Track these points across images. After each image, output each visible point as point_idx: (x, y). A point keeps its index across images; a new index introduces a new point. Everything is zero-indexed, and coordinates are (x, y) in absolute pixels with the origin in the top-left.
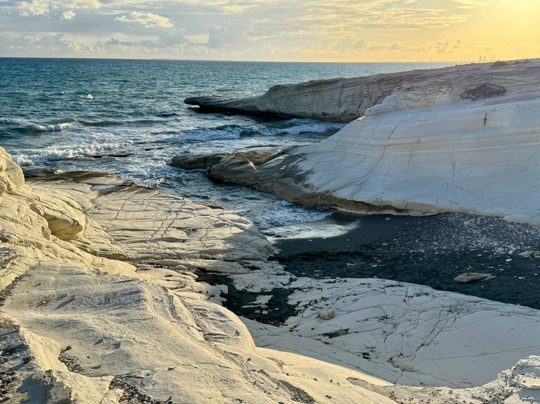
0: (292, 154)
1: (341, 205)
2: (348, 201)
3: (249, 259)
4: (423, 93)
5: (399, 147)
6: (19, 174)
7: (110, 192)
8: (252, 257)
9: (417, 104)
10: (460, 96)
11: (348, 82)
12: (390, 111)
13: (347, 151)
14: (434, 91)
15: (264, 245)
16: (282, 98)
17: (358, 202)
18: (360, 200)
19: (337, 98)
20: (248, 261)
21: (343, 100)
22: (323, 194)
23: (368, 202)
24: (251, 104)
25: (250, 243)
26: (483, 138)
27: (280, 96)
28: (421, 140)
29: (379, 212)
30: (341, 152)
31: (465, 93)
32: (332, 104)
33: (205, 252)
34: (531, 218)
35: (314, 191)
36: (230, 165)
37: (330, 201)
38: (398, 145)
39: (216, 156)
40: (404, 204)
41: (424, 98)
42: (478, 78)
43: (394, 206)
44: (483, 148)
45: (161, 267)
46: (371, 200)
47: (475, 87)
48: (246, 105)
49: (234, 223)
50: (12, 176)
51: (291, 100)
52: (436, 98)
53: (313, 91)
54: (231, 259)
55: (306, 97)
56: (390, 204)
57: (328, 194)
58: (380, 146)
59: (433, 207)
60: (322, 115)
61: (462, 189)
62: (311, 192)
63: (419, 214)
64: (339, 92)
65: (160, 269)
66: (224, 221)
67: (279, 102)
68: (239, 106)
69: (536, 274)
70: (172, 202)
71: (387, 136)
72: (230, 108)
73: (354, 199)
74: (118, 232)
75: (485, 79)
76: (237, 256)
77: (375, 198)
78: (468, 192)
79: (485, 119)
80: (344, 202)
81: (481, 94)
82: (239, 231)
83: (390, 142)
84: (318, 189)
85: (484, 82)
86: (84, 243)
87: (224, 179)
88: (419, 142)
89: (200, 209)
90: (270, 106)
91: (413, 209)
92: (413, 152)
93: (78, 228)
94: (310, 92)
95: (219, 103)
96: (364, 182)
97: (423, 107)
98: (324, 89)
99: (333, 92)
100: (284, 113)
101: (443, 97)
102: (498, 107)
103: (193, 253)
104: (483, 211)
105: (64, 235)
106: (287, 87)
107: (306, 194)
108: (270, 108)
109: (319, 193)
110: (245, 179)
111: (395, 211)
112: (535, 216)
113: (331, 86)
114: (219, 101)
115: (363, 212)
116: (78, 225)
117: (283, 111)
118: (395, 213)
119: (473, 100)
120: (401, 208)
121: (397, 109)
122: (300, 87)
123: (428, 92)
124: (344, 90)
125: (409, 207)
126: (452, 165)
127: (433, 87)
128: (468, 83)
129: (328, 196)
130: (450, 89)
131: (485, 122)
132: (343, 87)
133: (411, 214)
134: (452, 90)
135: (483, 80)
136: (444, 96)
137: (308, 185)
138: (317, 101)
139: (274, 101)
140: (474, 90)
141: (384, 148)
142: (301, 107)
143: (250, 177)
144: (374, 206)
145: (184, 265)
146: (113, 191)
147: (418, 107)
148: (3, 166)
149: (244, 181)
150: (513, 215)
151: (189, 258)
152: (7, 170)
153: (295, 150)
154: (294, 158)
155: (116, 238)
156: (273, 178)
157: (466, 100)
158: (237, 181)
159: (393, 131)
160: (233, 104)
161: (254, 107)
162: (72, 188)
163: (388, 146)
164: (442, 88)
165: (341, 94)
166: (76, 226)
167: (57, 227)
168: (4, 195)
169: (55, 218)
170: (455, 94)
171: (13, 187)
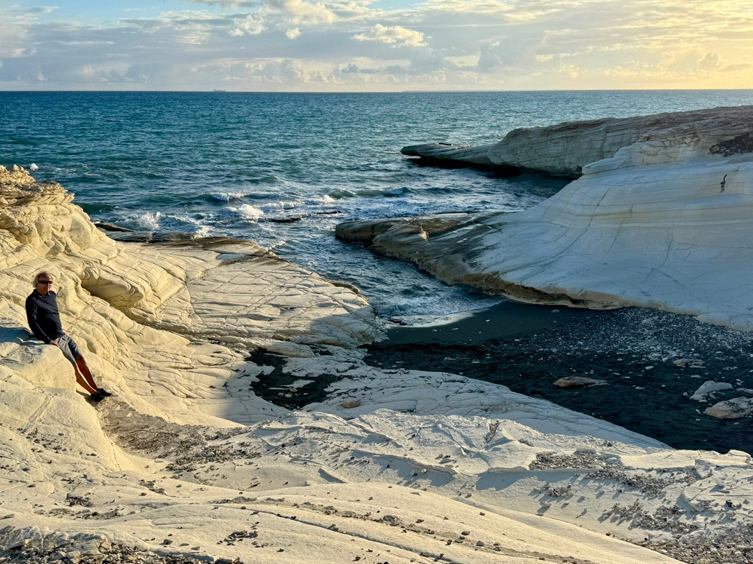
0: (487, 224)
1: (510, 291)
2: (516, 286)
3: (329, 344)
4: (661, 144)
5: (606, 217)
6: (84, 235)
7: (235, 262)
8: (333, 342)
9: (654, 159)
10: (710, 149)
11: (614, 125)
12: (618, 168)
13: (553, 222)
14: (676, 142)
15: (359, 330)
16: (523, 146)
17: (527, 288)
18: (529, 286)
19: (599, 146)
20: (326, 346)
21: (605, 150)
22: (489, 276)
23: (538, 289)
24: (483, 154)
25: (346, 328)
26: (712, 208)
27: (521, 143)
28: (633, 210)
29: (552, 302)
30: (547, 222)
31: (717, 145)
32: (591, 154)
33: (281, 332)
34: (730, 319)
35: (479, 272)
36: (396, 235)
37: (497, 286)
38: (604, 215)
39: (387, 224)
40: (581, 293)
41: (662, 151)
42: (738, 125)
43: (568, 295)
44: (710, 223)
45: (219, 343)
46: (542, 286)
47: (732, 138)
48: (479, 155)
49: (345, 304)
50: (75, 237)
51: (534, 149)
52: (679, 152)
53: (566, 137)
54: (308, 342)
55: (556, 144)
56: (565, 293)
57: (495, 277)
58: (586, 216)
59: (616, 298)
60: (577, 170)
61: (670, 277)
62: (476, 273)
63: (599, 307)
64: (601, 138)
65: (217, 345)
66: (335, 300)
67: (519, 152)
68: (467, 158)
69: (663, 386)
70: (295, 277)
71: (596, 202)
72: (456, 160)
73: (523, 284)
74: (204, 305)
75: (749, 126)
76: (316, 339)
77: (548, 283)
78: (675, 281)
79: (723, 183)
80: (510, 286)
81: (739, 148)
82: (344, 312)
83: (597, 211)
84: (485, 269)
85: (746, 130)
86: (147, 312)
87: (386, 252)
88: (631, 212)
89: (320, 286)
90: (507, 158)
91: (593, 300)
92: (624, 225)
93: (137, 295)
94: (562, 138)
95: (443, 153)
96: (550, 263)
97: (661, 163)
98: (582, 134)
99: (593, 138)
100: (525, 168)
101: (686, 151)
102: (744, 166)
103: (267, 333)
104: (676, 307)
105: (120, 301)
106: (530, 132)
107: (469, 275)
108: (507, 160)
109: (485, 275)
110: (410, 253)
111: (570, 302)
112: (736, 317)
113: (592, 130)
114: (443, 151)
115: (533, 302)
116: (137, 291)
117: (524, 164)
118: (571, 305)
119: (726, 156)
120: (577, 298)
121: (628, 166)
122: (548, 132)
123: (667, 143)
124: (608, 135)
125: (588, 297)
126: (668, 244)
127: (674, 137)
128: (721, 132)
129: (495, 279)
130: (695, 139)
131: (723, 187)
132: (607, 131)
133: (590, 306)
134: (698, 141)
135: (745, 127)
136: (689, 148)
137: (475, 264)
138: (571, 151)
139: (512, 151)
140: (731, 141)
141: (590, 218)
142: (549, 159)
143: (415, 252)
144: (545, 294)
145: (244, 343)
146: (238, 261)
147: (656, 164)
148: (64, 226)
149: (408, 256)
150: (708, 313)
151: (260, 337)
152: (71, 230)
153: (493, 218)
154: (485, 229)
155: (197, 311)
156: (441, 253)
157: (717, 156)
158: (400, 255)
159: (604, 196)
160: (461, 155)
161: (486, 158)
162: (194, 255)
163: (595, 215)
164: (685, 138)
165: (604, 140)
166: (135, 293)
167: (112, 292)
168: (60, 255)
169: (111, 283)
170: (703, 148)
171: (75, 248)
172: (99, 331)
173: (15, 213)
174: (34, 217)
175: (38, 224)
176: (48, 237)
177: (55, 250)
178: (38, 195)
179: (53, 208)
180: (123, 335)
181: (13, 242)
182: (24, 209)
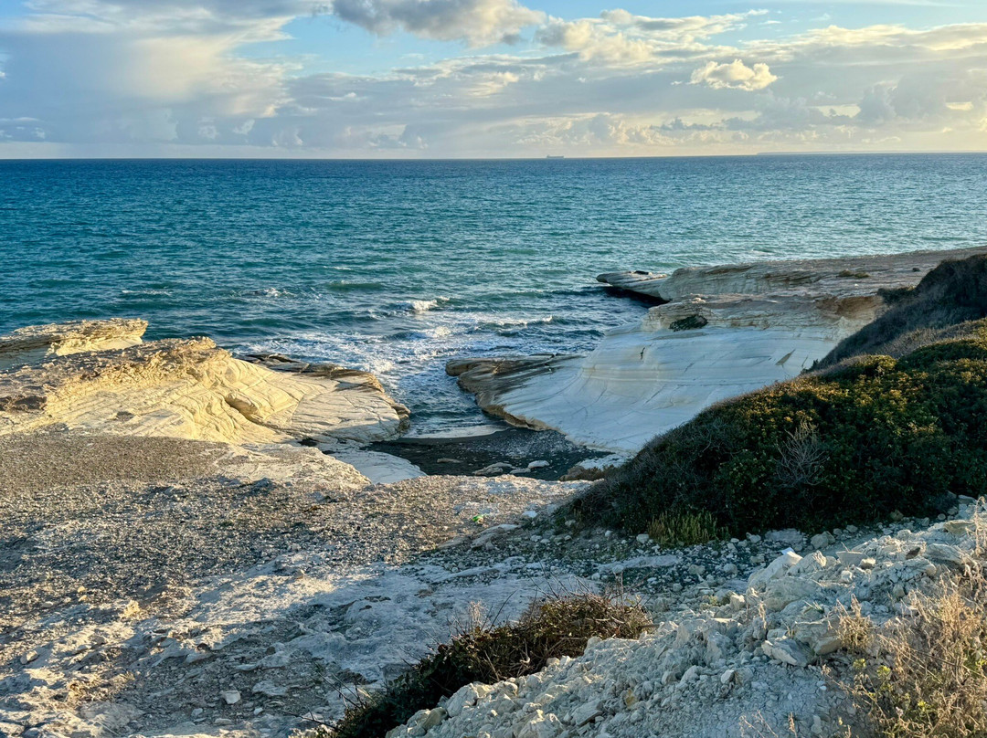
0: (552, 367)
7: (345, 389)
10: (671, 325)
14: (655, 317)
16: (685, 285)
23: (515, 417)
27: (683, 282)
29: (521, 425)
31: (675, 322)
35: (496, 403)
36: (474, 373)
40: (532, 420)
41: (649, 323)
43: (526, 421)
47: (684, 318)
48: (656, 289)
49: (382, 419)
51: (692, 288)
52: (657, 325)
53: (717, 279)
55: (708, 286)
57: (502, 407)
62: (494, 404)
67: (681, 290)
68: (646, 291)
73: (510, 413)
74: (301, 416)
79: (642, 353)
84: (500, 402)
86: (260, 417)
90: (672, 295)
91: (537, 424)
94: (713, 280)
98: (731, 278)
103: (321, 431)
105: (245, 411)
109: (497, 406)
110: (476, 388)
111: (528, 426)
120: (530, 423)
122: (703, 273)
125: (535, 423)
130: (661, 317)
131: (642, 356)
135: (693, 311)
136: (660, 324)
137: (498, 398)
139: (677, 289)
140: (684, 320)
144: (518, 420)
145: (303, 435)
146: (348, 389)
151: (316, 433)
154: (545, 371)
155: (294, 418)
156: (490, 388)
160: (640, 288)
166: (253, 407)
167: (241, 406)
168: (219, 387)
169: (241, 401)
170: (666, 324)
171: (226, 383)
172: (224, 423)
173: (197, 367)
174: (206, 368)
175: (208, 372)
176: (213, 378)
177: (216, 384)
178: (208, 358)
179: (217, 362)
180: (238, 426)
181: (194, 381)
182: (201, 364)
